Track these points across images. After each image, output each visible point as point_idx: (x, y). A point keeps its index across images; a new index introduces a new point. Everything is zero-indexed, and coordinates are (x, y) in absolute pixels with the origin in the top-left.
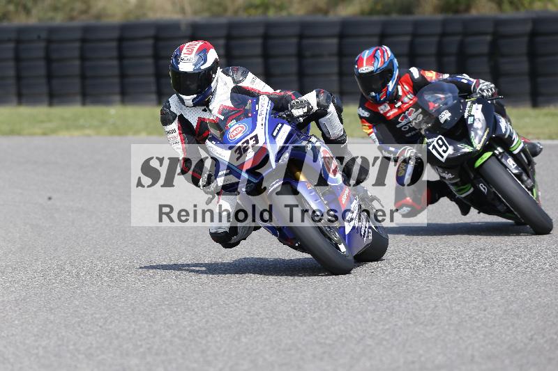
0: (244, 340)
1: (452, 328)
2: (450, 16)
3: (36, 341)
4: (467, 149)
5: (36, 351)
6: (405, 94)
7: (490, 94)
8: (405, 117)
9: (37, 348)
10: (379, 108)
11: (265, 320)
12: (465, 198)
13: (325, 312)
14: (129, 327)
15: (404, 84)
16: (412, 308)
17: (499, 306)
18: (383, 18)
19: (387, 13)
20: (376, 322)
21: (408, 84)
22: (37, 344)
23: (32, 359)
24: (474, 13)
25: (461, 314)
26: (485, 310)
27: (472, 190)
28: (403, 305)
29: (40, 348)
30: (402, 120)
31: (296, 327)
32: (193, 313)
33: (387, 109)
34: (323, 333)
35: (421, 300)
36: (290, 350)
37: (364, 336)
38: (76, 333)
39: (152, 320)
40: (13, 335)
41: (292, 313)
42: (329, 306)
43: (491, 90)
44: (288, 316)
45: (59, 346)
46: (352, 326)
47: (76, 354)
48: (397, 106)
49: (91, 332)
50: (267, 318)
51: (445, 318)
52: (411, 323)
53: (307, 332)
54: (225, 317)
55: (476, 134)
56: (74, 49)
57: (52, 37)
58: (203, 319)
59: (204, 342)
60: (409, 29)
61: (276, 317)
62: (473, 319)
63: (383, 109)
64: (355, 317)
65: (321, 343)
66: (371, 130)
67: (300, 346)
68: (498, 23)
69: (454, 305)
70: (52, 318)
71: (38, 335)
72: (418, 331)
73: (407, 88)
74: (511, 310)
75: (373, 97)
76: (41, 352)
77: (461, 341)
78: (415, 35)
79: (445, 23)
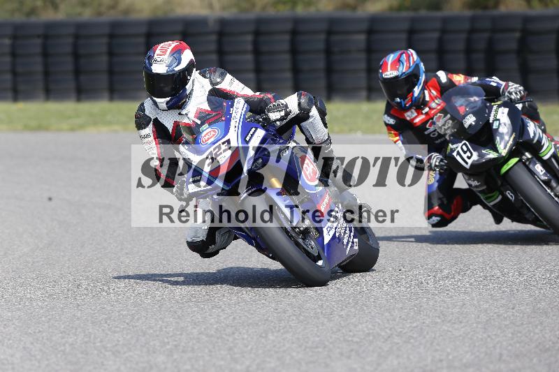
0: (271, 337)
1: (479, 326)
2: (479, 12)
3: (63, 338)
4: (492, 155)
5: (63, 348)
6: (432, 99)
7: (518, 97)
8: (433, 123)
9: (64, 345)
10: (406, 115)
11: (291, 318)
12: (493, 206)
13: (353, 310)
14: (156, 324)
15: (431, 89)
16: (440, 307)
17: (527, 305)
18: (411, 14)
19: (415, 9)
20: (404, 319)
21: (435, 89)
22: (64, 340)
23: (59, 356)
24: (503, 9)
25: (488, 312)
26: (513, 309)
27: (500, 197)
28: (431, 303)
29: (67, 345)
30: (430, 126)
31: (323, 324)
32: (220, 310)
33: (414, 116)
34: (350, 331)
35: (449, 298)
36: (317, 347)
37: (392, 334)
38: (103, 330)
39: (179, 317)
40: (40, 331)
41: (319, 311)
42: (356, 303)
43: (520, 93)
44: (315, 313)
45: (86, 343)
46: (379, 324)
47: (103, 351)
48: (424, 112)
49: (118, 329)
50: (295, 315)
51: (473, 316)
52: (439, 321)
53: (335, 330)
54: (252, 314)
55: (502, 139)
56: (101, 45)
57: (81, 32)
58: (230, 316)
59: (231, 339)
60: (438, 25)
61: (303, 314)
62: (502, 318)
63: (410, 115)
64: (383, 315)
65: (348, 341)
66: (398, 138)
67: (327, 343)
68: (527, 20)
69: (482, 303)
70: (79, 314)
71: (65, 332)
72: (446, 328)
73: (434, 93)
74: (539, 309)
75: (398, 103)
76: (68, 349)
77: (489, 340)
78: (444, 31)
79: (473, 19)
